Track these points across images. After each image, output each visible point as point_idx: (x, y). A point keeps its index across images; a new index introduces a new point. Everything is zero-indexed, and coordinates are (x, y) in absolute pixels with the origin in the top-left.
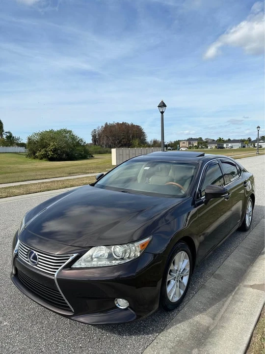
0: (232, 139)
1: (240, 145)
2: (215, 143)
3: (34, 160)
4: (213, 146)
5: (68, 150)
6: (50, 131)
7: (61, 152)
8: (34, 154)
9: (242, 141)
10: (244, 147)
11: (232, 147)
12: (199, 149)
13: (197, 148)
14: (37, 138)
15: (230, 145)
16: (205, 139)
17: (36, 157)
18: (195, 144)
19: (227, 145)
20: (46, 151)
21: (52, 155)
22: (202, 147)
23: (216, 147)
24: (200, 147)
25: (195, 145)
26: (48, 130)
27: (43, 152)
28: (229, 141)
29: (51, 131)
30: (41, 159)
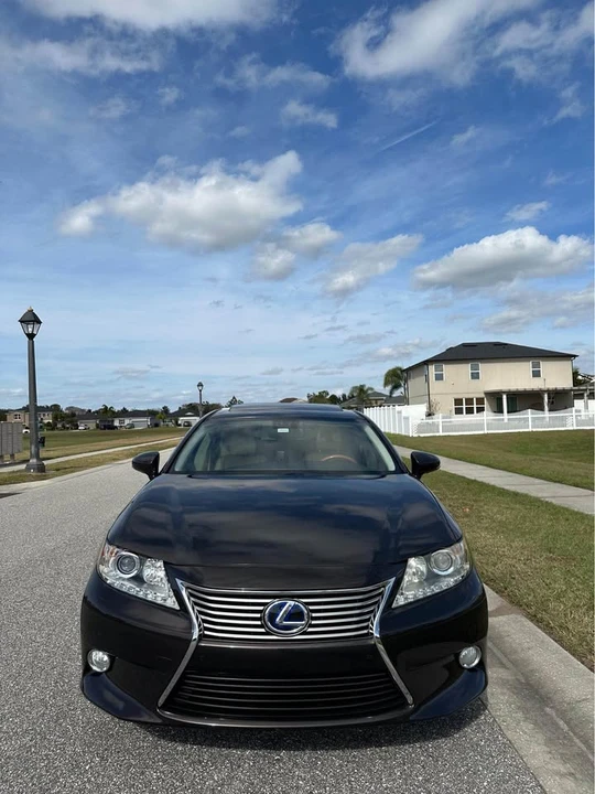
0: (130, 409)
1: (147, 421)
2: (96, 418)
4: (92, 425)
9: (151, 413)
10: (157, 425)
11: (132, 426)
12: (56, 432)
13: (53, 429)
15: (127, 421)
16: (67, 409)
18: (48, 419)
19: (122, 422)
22: (63, 426)
23: (97, 426)
24: (59, 426)
25: (46, 421)
28: (124, 413)
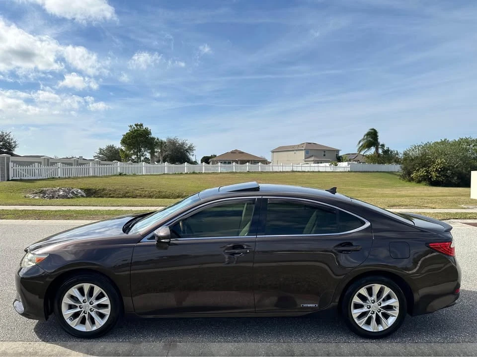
3: (408, 183)
5: (464, 171)
6: (442, 142)
7: (452, 173)
8: (409, 175)
14: (417, 153)
17: (411, 180)
20: (427, 172)
21: (437, 176)
26: (439, 141)
27: (422, 172)
29: (444, 143)
30: (419, 182)
